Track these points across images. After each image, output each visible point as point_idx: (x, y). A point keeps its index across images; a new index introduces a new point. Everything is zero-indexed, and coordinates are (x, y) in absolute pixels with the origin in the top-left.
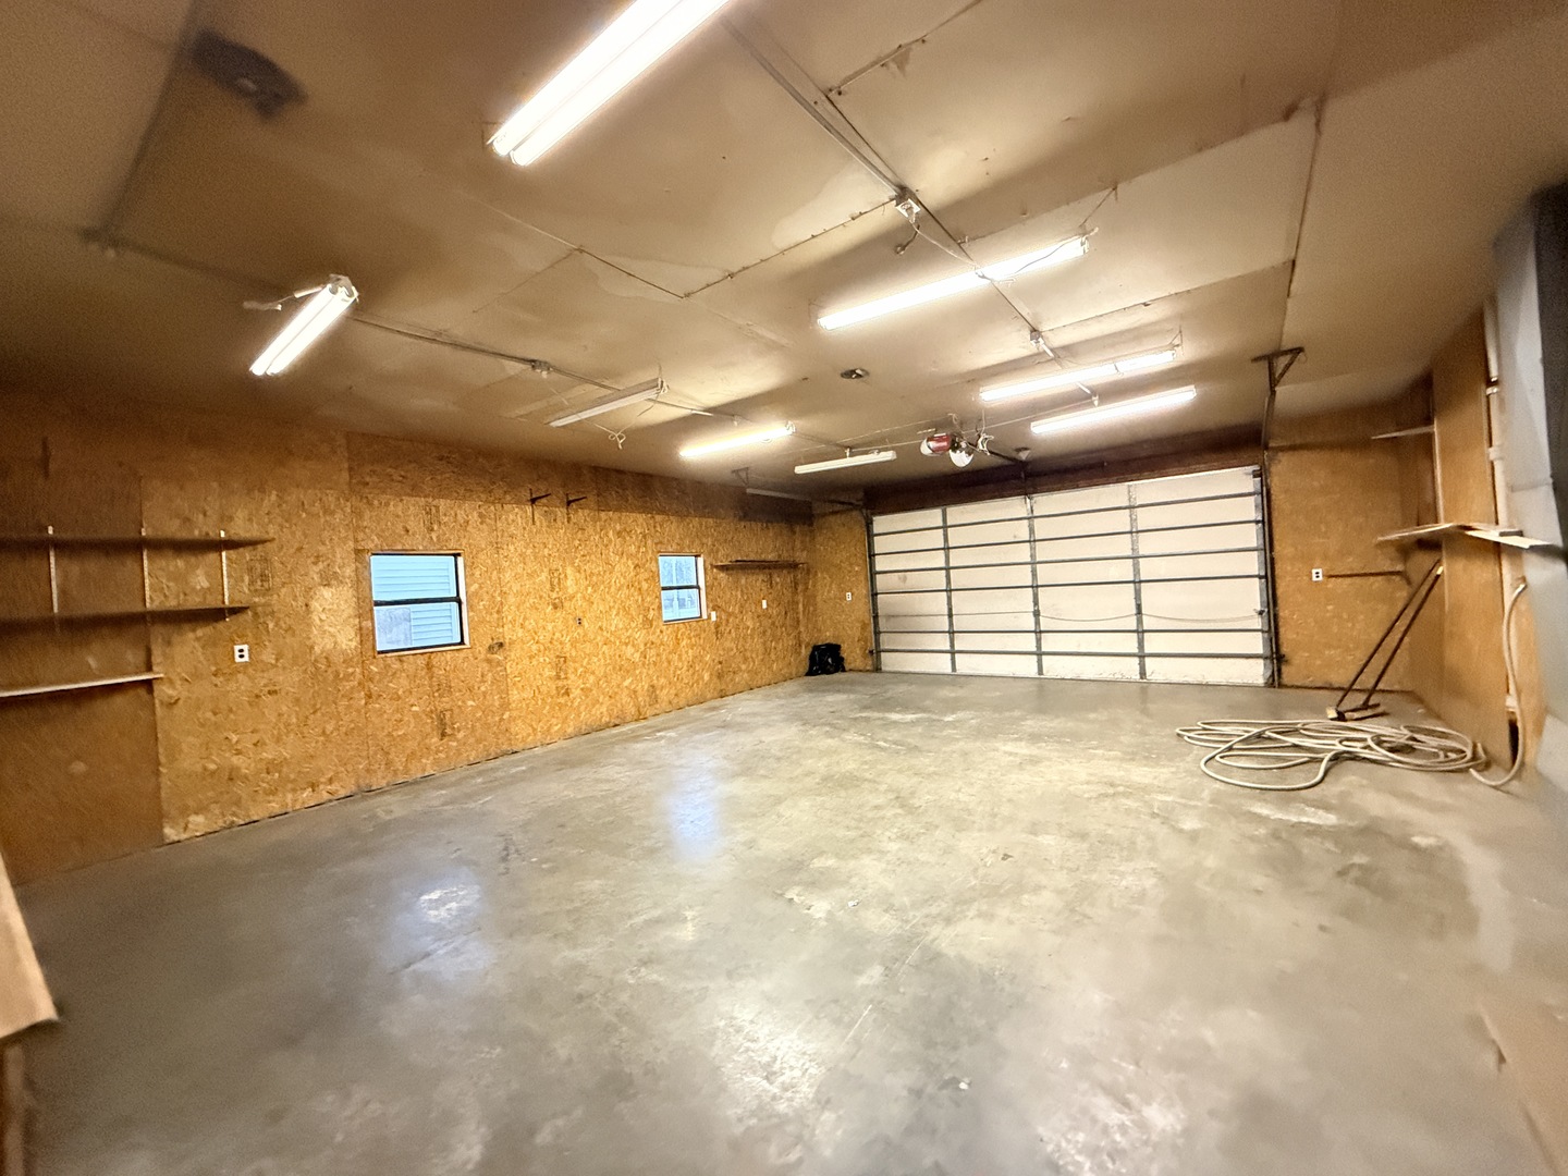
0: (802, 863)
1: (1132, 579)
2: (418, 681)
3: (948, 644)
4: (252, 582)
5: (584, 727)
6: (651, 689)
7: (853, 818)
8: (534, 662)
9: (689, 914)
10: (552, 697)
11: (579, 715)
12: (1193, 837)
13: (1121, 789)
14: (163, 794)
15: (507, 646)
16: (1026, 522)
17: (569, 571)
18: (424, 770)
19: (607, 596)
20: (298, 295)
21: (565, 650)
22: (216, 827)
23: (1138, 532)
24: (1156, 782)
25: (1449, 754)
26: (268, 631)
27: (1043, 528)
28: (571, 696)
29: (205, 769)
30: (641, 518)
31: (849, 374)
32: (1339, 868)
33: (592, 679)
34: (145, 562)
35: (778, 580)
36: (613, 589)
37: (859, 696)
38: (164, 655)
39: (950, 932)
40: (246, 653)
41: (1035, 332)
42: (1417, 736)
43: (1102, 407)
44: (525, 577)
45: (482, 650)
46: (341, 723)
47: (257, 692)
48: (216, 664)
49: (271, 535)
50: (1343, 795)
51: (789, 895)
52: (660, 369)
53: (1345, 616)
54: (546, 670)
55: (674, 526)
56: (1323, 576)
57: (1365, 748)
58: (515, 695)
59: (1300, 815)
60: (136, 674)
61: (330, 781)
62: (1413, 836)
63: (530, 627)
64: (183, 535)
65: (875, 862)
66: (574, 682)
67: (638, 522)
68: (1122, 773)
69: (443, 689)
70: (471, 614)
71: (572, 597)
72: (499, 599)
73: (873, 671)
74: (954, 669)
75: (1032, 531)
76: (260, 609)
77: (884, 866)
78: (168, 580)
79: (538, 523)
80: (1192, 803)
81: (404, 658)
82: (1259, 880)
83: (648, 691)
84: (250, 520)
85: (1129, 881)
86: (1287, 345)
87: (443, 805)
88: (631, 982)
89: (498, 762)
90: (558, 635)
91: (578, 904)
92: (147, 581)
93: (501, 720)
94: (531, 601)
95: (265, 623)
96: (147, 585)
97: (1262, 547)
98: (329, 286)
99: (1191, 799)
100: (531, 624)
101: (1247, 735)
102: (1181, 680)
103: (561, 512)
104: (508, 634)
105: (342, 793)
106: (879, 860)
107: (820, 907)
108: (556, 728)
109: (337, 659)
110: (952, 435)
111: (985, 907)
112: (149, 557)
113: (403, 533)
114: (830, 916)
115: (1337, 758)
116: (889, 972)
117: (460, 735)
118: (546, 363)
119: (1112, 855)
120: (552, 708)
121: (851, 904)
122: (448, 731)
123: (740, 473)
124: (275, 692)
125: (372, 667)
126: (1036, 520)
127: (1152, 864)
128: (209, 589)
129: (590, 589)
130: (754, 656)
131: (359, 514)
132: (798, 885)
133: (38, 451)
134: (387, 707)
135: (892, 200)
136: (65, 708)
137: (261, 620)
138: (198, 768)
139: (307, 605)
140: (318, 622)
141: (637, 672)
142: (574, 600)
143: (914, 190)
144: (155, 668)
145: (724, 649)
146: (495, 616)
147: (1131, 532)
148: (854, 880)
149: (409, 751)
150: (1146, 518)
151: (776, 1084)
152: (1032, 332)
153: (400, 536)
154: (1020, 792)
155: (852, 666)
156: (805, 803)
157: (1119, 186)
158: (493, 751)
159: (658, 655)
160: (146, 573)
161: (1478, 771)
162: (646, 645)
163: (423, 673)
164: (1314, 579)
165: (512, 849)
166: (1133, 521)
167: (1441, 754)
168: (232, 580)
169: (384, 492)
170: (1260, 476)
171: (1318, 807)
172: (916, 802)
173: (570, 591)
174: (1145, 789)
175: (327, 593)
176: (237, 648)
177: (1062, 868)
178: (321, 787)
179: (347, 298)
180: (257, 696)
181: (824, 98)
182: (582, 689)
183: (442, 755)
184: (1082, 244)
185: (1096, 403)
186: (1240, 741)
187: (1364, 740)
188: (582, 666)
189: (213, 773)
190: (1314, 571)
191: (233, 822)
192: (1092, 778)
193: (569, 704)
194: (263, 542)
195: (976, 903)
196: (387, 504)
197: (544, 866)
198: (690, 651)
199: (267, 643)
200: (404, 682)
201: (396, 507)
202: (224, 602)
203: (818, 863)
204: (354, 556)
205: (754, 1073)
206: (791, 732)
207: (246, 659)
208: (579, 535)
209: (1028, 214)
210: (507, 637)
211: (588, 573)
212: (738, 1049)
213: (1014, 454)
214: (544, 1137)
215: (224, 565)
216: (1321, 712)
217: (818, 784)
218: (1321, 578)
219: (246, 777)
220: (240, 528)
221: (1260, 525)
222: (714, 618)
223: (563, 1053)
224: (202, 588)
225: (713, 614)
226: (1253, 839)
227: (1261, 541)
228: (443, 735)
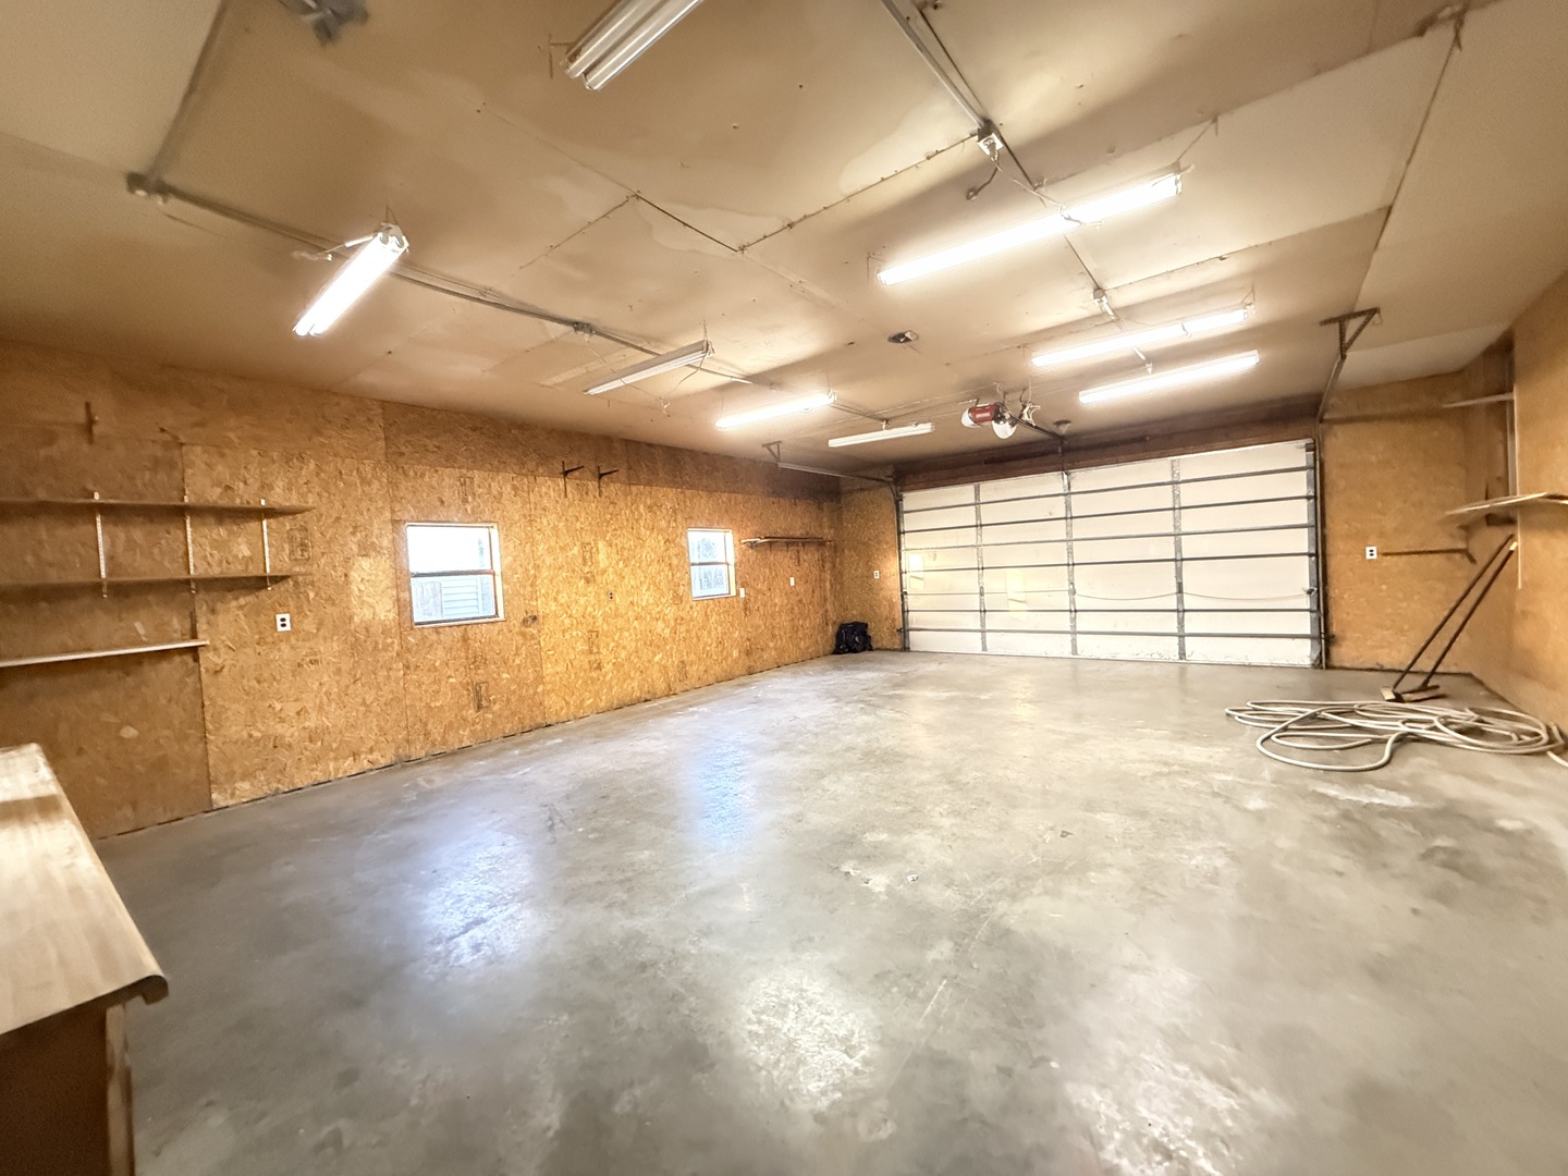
0: (854, 836)
1: (1173, 557)
2: (454, 653)
3: (979, 623)
4: (292, 552)
5: (615, 702)
6: (681, 666)
7: (902, 794)
8: (567, 636)
9: (744, 886)
10: (585, 671)
11: (611, 688)
12: (1260, 816)
13: (1176, 768)
14: (211, 762)
15: (541, 620)
16: (1062, 498)
17: (601, 545)
18: (461, 742)
19: (638, 571)
20: (348, 244)
21: (597, 624)
22: (260, 794)
23: (1180, 508)
24: (1211, 761)
25: (1523, 737)
26: (309, 601)
27: (1080, 505)
28: (603, 670)
29: (251, 736)
30: (672, 493)
31: (898, 338)
32: (1423, 851)
33: (623, 654)
34: (189, 529)
35: (806, 557)
36: (643, 564)
37: (889, 674)
38: (208, 623)
39: (1018, 908)
40: (287, 622)
41: (1099, 290)
42: (1485, 719)
43: (1154, 375)
44: (558, 551)
45: (516, 623)
46: (380, 693)
47: (299, 661)
48: (260, 633)
49: (310, 504)
50: (1411, 777)
51: (845, 868)
52: (705, 332)
53: (1400, 595)
54: (579, 644)
55: (703, 501)
56: (1378, 553)
57: (1431, 729)
58: (548, 669)
59: (1370, 796)
60: (184, 640)
61: (371, 751)
62: (1499, 819)
63: (563, 601)
64: (224, 502)
65: (929, 837)
66: (606, 655)
67: (668, 496)
68: (1174, 752)
69: (477, 661)
70: (506, 587)
71: (604, 572)
72: (532, 572)
73: (901, 651)
74: (984, 649)
75: (1068, 507)
76: (300, 578)
77: (939, 841)
78: (211, 547)
79: (570, 496)
80: (1254, 783)
81: (440, 630)
82: (1337, 862)
83: (678, 666)
84: (290, 490)
85: (1199, 860)
86: (1360, 307)
87: (484, 775)
88: (693, 952)
89: (532, 734)
90: (590, 609)
91: (629, 874)
92: (190, 548)
93: (535, 693)
94: (564, 574)
95: (305, 592)
96: (190, 552)
97: (1313, 523)
98: (380, 235)
99: (1252, 780)
100: (563, 598)
101: (1302, 716)
102: (1222, 661)
103: (592, 485)
104: (543, 607)
105: (383, 762)
106: (932, 834)
107: (879, 881)
108: (589, 702)
109: (376, 629)
110: (995, 405)
111: (1050, 884)
112: (191, 526)
113: (439, 504)
114: (890, 891)
115: (1403, 740)
116: (958, 947)
117: (496, 707)
118: (588, 325)
119: (1176, 833)
120: (585, 682)
121: (910, 878)
122: (484, 703)
123: (772, 447)
124: (316, 661)
125: (410, 638)
126: (1073, 496)
127: (1221, 844)
128: (251, 558)
129: (621, 563)
130: (782, 633)
131: (393, 484)
132: (852, 858)
133: (81, 417)
134: (425, 678)
135: (972, 135)
136: (115, 674)
137: (302, 590)
138: (245, 734)
139: (346, 575)
140: (357, 593)
141: (668, 648)
142: (605, 576)
143: (997, 125)
144: (200, 636)
145: (752, 626)
146: (529, 589)
147: (1174, 509)
148: (911, 855)
149: (446, 722)
150: (1189, 494)
151: (858, 1057)
152: (1095, 290)
153: (435, 508)
154: (1069, 770)
155: (879, 645)
156: (848, 778)
157: (1219, 118)
158: (528, 723)
159: (688, 631)
160: (189, 541)
161: (1557, 754)
162: (676, 620)
163: (459, 645)
164: (1368, 557)
165: (557, 820)
166: (1176, 497)
167: (1514, 736)
168: (273, 549)
169: (419, 463)
170: (1314, 450)
171: (1388, 788)
172: (963, 778)
173: (602, 565)
174: (1202, 769)
175: (365, 563)
176: (279, 617)
177: (1125, 846)
178: (363, 756)
179: (398, 249)
180: (300, 665)
181: (918, 13)
182: (614, 664)
183: (479, 727)
184: (1177, 182)
185: (1150, 370)
186: (1294, 722)
187: (1431, 722)
188: (614, 641)
189: (257, 741)
190: (1368, 549)
191: (278, 789)
192: (1144, 757)
193: (601, 678)
194: (301, 511)
195: (1040, 881)
196: (422, 475)
197: (590, 836)
198: (719, 628)
199: (308, 613)
200: (440, 653)
201: (430, 478)
202: (265, 571)
203: (870, 837)
204: (390, 527)
205: (832, 1046)
206: (826, 708)
207: (288, 628)
208: (611, 508)
209: (1115, 153)
210: (541, 611)
211: (619, 547)
212: (812, 1022)
213: (1054, 428)
214: (622, 1106)
215: (265, 534)
216: (1377, 694)
217: (861, 759)
218: (1375, 557)
219: (290, 746)
220: (278, 497)
221: (1312, 501)
222: (742, 594)
223: (632, 1020)
224: (244, 557)
225: (742, 591)
226: (1323, 820)
227: (1312, 519)
228: (479, 707)
